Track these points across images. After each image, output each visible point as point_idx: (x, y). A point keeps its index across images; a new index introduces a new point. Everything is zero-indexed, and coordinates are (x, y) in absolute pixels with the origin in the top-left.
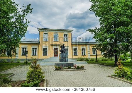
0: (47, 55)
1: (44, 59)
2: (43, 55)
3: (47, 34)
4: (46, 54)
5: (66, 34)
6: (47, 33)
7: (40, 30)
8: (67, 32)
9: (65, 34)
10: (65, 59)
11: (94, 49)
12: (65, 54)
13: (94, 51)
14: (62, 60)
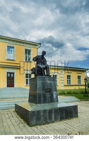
8: (31, 46)
10: (50, 94)
11: (69, 77)
12: (49, 80)
13: (68, 79)
14: (42, 98)
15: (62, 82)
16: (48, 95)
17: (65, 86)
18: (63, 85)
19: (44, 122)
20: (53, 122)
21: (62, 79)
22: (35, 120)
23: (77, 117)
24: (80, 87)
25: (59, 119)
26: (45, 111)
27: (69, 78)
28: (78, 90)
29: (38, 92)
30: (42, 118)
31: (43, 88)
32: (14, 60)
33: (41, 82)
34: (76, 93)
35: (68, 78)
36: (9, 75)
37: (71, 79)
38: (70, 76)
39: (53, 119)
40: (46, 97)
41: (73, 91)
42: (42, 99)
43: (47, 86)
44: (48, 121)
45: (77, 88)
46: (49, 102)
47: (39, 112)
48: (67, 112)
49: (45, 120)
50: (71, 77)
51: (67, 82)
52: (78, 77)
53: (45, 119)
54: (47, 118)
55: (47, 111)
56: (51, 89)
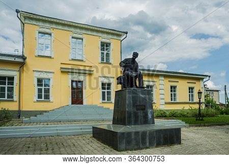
0: (51, 99)
1: (41, 113)
2: (36, 98)
3: (50, 34)
4: (47, 97)
5: (108, 41)
6: (48, 31)
7: (25, 18)
8: (110, 36)
9: (104, 40)
10: (143, 112)
11: (173, 88)
12: (143, 93)
13: (173, 93)
14: (132, 117)
15: (162, 96)
16: (140, 113)
17: (166, 103)
18: (163, 102)
19: (136, 147)
20: (147, 148)
21: (162, 92)
22: (124, 145)
23: (180, 143)
24: (191, 105)
25: (155, 145)
26: (137, 133)
27: (175, 91)
28: (189, 111)
29: (127, 110)
30: (134, 142)
31: (135, 105)
32: (82, 61)
33: (131, 96)
34: (184, 116)
35: (171, 91)
36: (74, 84)
37: (177, 92)
38: (175, 87)
39: (148, 144)
40: (138, 117)
41: (179, 112)
42: (133, 119)
43: (140, 102)
44: (141, 146)
45: (187, 107)
46: (141, 124)
47: (129, 134)
48: (166, 136)
49: (137, 145)
50: (177, 89)
51: (170, 97)
52: (189, 88)
53: (138, 143)
54: (139, 143)
55: (140, 134)
56: (145, 106)
